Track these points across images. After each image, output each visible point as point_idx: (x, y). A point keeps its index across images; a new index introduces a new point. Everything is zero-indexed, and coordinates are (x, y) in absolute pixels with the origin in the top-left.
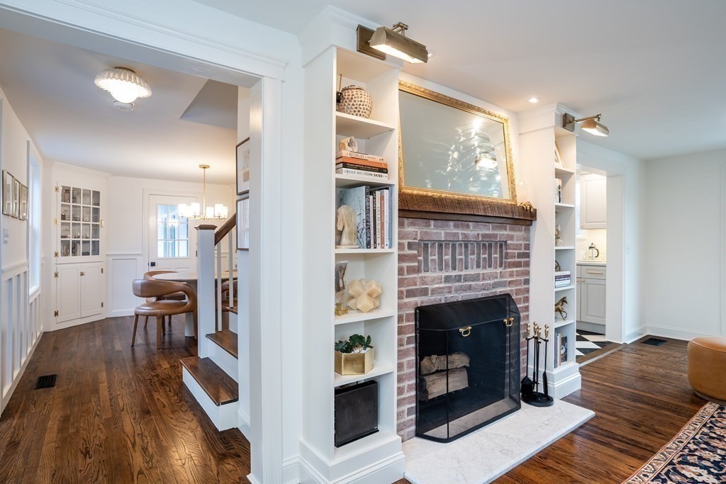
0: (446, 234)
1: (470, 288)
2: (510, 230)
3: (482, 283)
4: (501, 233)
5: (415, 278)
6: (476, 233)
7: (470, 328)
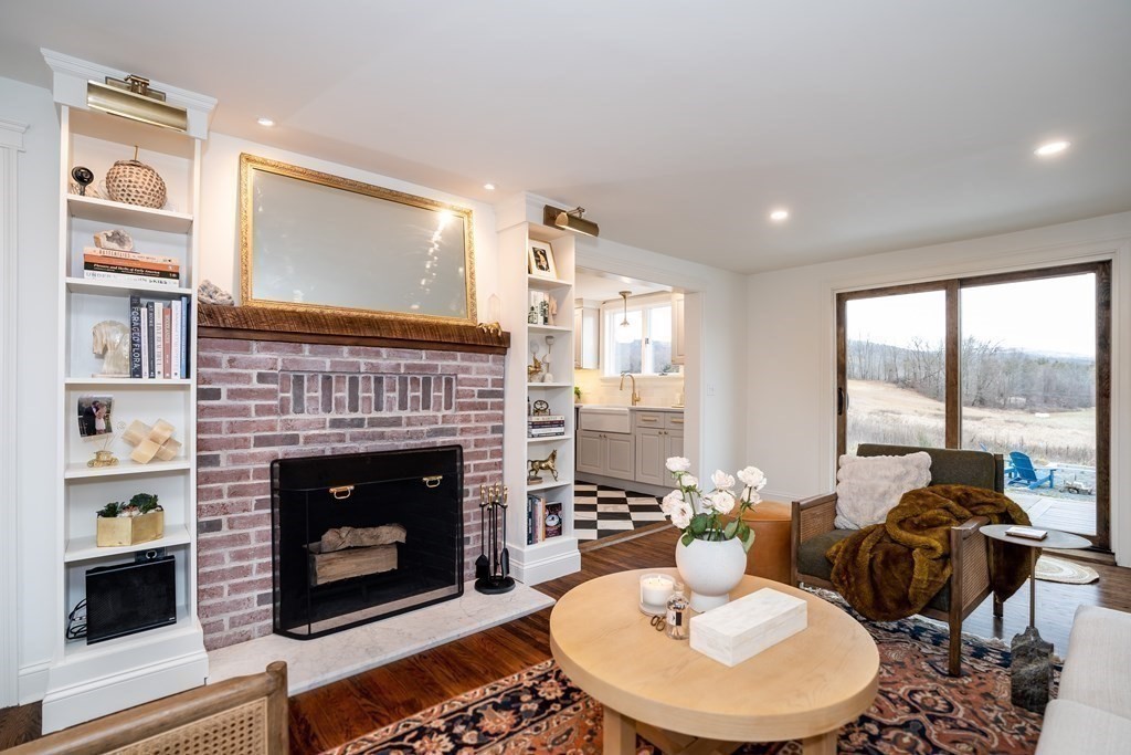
0: (333, 364)
1: (382, 436)
2: (463, 359)
3: (406, 429)
4: (445, 363)
5: (272, 420)
6: (394, 362)
7: (352, 487)
